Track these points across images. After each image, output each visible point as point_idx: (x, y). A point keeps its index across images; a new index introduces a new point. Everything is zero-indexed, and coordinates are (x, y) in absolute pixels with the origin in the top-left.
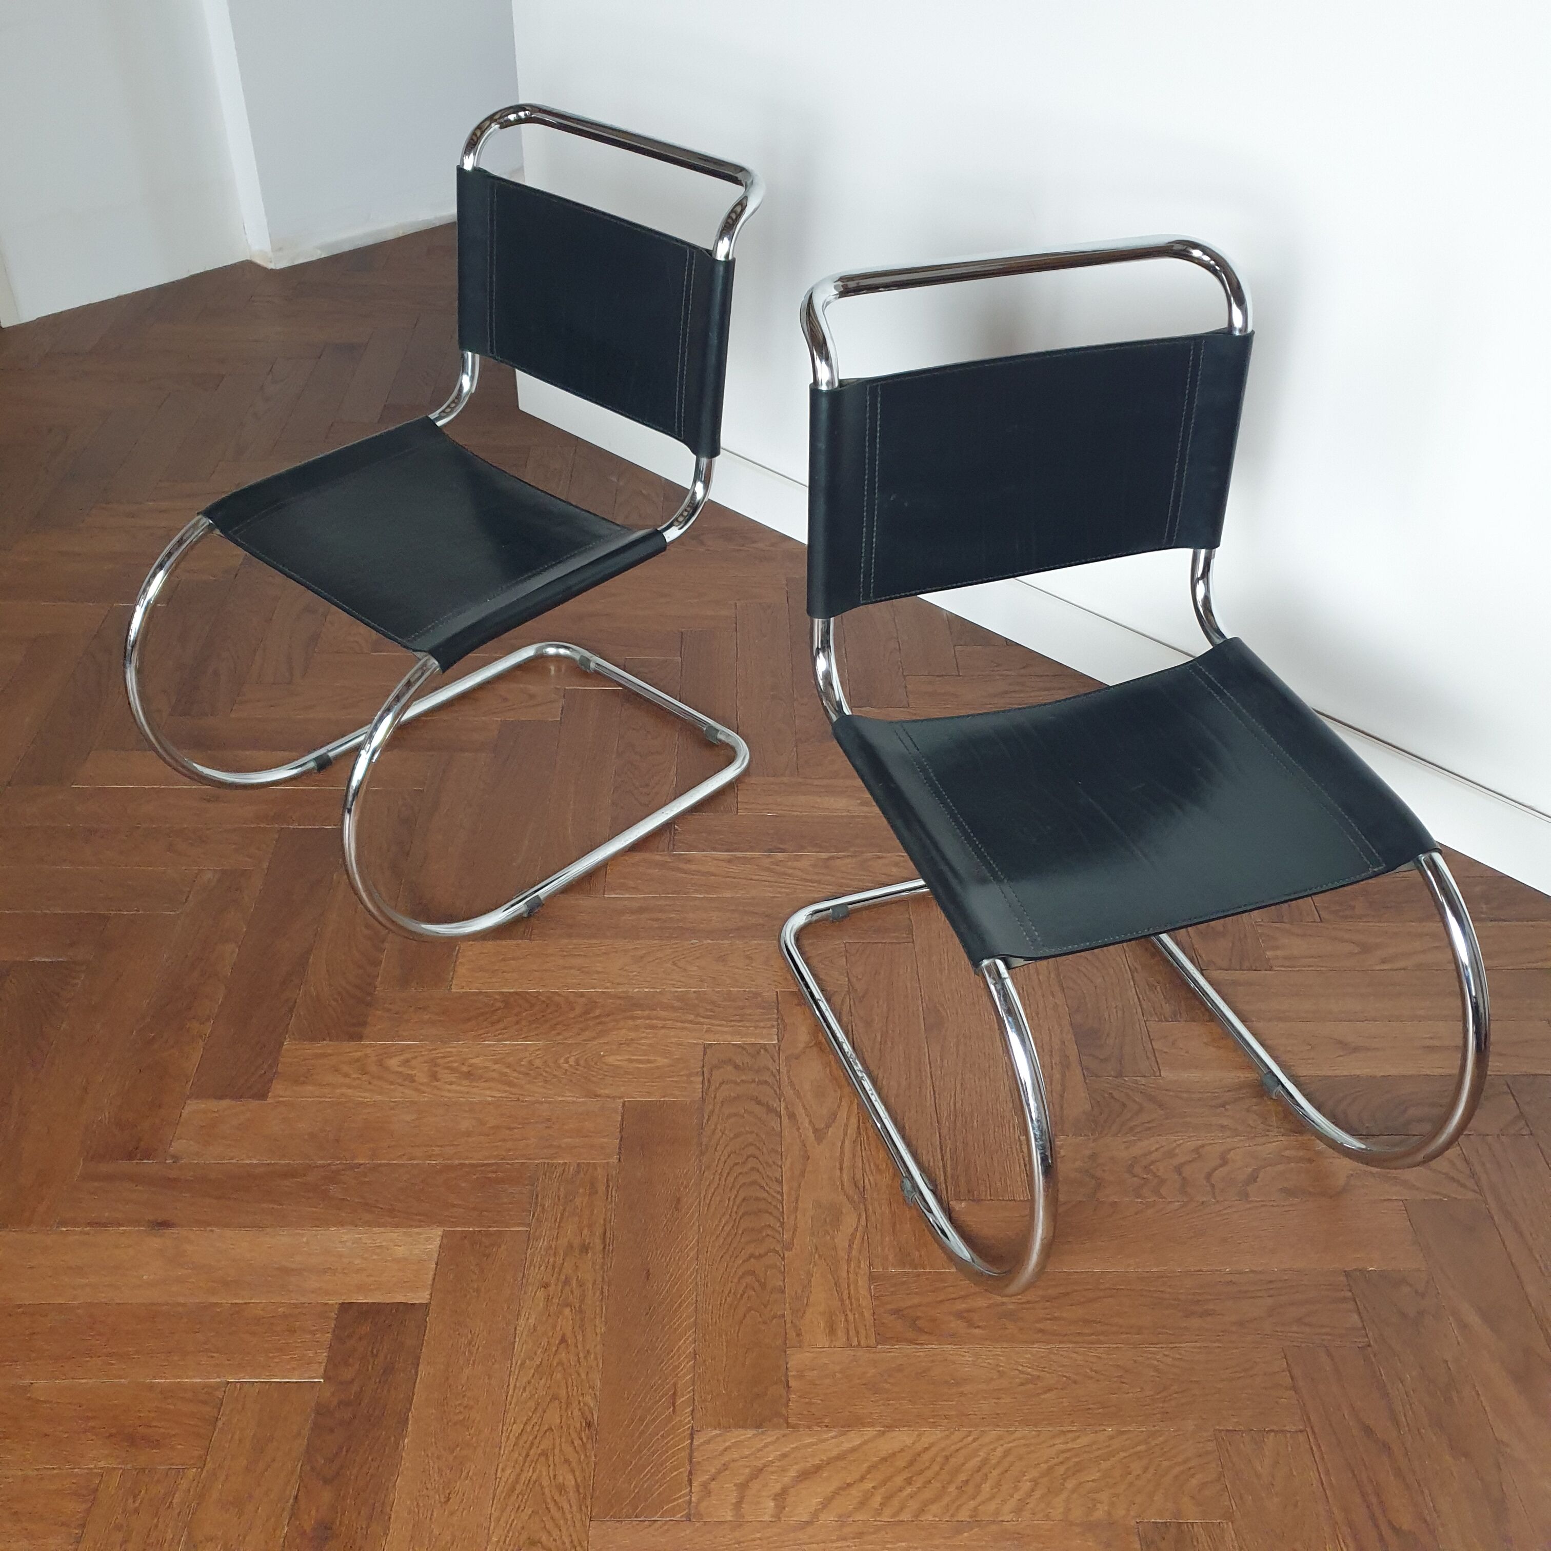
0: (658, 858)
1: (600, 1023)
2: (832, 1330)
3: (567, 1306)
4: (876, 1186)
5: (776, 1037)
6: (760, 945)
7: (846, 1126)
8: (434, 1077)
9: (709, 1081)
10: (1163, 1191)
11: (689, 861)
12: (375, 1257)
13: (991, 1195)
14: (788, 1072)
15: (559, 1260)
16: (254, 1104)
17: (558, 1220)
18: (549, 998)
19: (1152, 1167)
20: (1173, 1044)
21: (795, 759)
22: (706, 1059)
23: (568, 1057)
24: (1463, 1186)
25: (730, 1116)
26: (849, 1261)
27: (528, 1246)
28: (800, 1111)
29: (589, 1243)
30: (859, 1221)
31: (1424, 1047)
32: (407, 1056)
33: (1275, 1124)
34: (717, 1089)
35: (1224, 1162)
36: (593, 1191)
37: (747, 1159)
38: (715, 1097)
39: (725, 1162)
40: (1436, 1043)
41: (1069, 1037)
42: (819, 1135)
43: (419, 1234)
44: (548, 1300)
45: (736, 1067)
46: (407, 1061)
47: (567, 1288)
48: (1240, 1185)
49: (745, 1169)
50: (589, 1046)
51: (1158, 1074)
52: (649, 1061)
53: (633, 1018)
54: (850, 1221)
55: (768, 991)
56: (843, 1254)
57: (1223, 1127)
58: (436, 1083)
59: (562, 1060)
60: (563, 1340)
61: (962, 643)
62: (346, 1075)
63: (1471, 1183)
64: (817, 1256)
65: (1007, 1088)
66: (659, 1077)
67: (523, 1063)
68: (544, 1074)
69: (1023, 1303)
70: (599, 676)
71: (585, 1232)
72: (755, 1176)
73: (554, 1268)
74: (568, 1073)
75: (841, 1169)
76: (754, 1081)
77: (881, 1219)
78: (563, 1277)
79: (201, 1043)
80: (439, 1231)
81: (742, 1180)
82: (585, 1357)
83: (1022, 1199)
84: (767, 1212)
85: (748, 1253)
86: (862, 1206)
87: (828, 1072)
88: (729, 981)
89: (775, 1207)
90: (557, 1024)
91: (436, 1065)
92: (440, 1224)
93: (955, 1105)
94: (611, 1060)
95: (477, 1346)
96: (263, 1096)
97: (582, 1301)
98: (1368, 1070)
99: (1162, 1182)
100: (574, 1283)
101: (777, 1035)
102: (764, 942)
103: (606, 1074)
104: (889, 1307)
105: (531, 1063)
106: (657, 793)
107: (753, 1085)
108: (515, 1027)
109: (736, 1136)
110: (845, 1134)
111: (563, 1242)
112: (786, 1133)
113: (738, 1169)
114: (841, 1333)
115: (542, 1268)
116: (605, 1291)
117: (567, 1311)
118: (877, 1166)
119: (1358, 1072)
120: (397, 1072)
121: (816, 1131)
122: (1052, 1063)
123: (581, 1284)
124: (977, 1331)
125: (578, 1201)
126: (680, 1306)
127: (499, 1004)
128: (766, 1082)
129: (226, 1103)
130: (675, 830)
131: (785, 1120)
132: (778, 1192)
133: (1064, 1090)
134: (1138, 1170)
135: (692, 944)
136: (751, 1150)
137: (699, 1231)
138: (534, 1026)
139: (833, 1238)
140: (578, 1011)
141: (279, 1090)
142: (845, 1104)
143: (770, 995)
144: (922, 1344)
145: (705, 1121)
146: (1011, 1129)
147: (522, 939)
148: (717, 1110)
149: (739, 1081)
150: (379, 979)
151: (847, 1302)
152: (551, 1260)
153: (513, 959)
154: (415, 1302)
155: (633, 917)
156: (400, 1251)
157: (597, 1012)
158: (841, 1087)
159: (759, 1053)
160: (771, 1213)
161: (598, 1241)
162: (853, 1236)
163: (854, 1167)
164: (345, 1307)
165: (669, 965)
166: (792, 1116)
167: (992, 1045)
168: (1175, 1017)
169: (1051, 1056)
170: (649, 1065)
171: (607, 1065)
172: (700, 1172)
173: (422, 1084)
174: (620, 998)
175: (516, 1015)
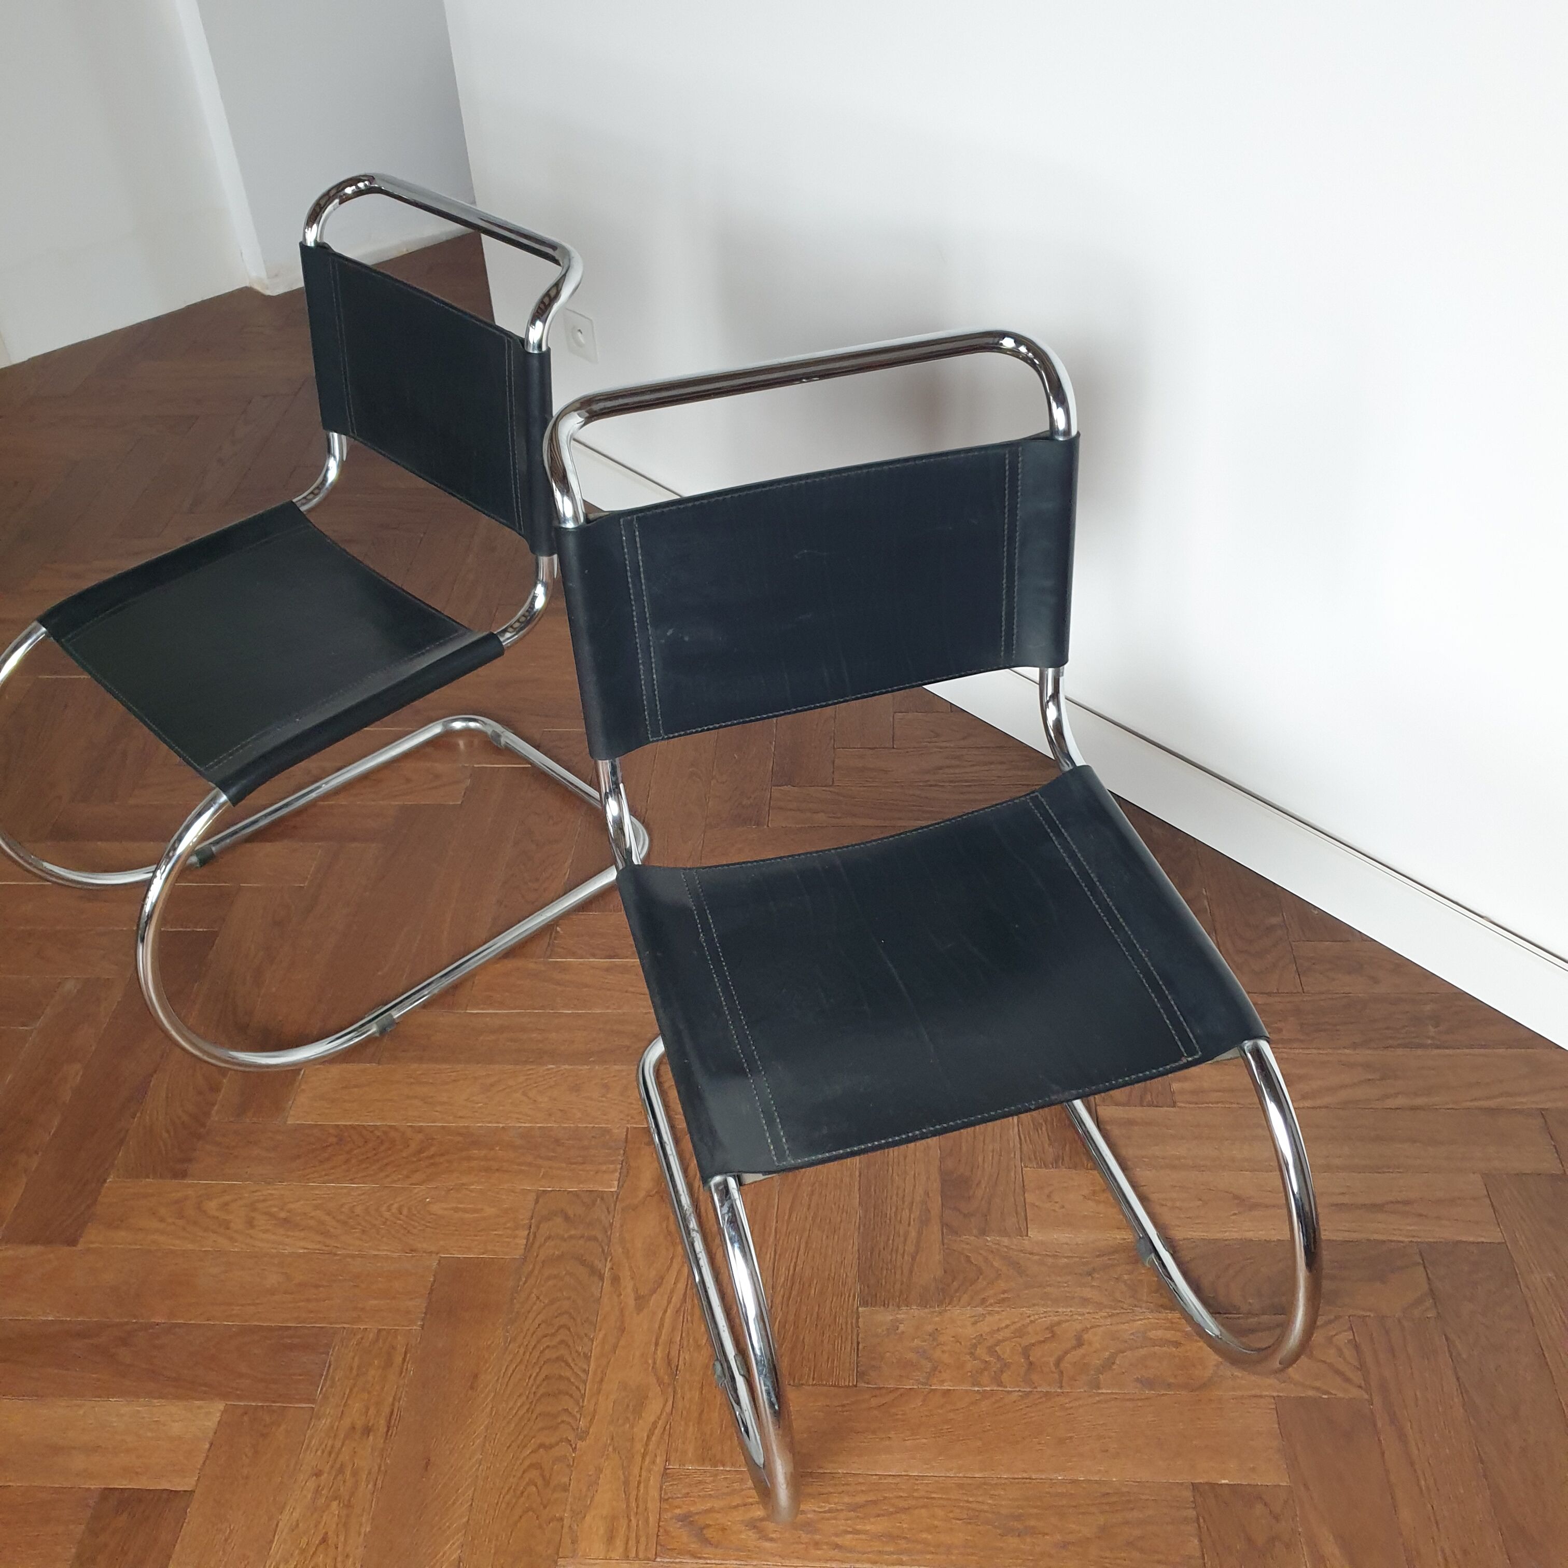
0: (532, 966)
1: (432, 1164)
2: (610, 1539)
3: (335, 1499)
4: (691, 1366)
5: (616, 1183)
6: (622, 1071)
7: (672, 1291)
8: (250, 1223)
9: (535, 1236)
10: (1005, 1377)
11: (564, 968)
12: (149, 1434)
13: (813, 1379)
14: (622, 1226)
15: (338, 1444)
16: (66, 1249)
17: (346, 1396)
18: (385, 1133)
19: (997, 1348)
20: (1049, 1196)
21: (700, 848)
22: (536, 1209)
23: (392, 1204)
24: (1347, 1380)
25: (549, 1278)
26: (644, 1457)
27: (309, 1427)
28: (625, 1274)
29: (373, 1425)
30: (665, 1405)
31: (1333, 1205)
32: (227, 1198)
33: (1145, 1298)
34: (540, 1247)
35: (1080, 1343)
36: (389, 1363)
37: (557, 1331)
38: (537, 1256)
39: (534, 1333)
40: (1345, 1200)
41: (936, 1185)
42: (641, 1301)
43: (199, 1408)
44: (317, 1491)
45: (567, 1218)
46: (226, 1204)
47: (340, 1477)
48: (1093, 1372)
49: (554, 1343)
50: (416, 1191)
51: (1025, 1233)
52: (475, 1211)
53: (469, 1159)
54: (654, 1407)
55: (618, 1128)
56: (639, 1447)
57: (1085, 1301)
58: (251, 1232)
59: (384, 1208)
60: (324, 1540)
61: (903, 710)
62: (162, 1220)
63: (1356, 1377)
64: (611, 1449)
65: (856, 1248)
66: (482, 1230)
67: (343, 1210)
68: (363, 1223)
69: (825, 1512)
70: (510, 753)
71: (372, 1411)
72: (563, 1351)
73: (330, 1453)
74: (388, 1223)
75: (657, 1344)
76: (582, 1237)
77: (688, 1406)
78: (338, 1466)
79: (25, 1180)
80: (220, 1406)
81: (548, 1354)
82: (343, 1562)
83: (847, 1384)
84: (567, 1393)
85: (538, 1442)
86: (670, 1390)
87: (664, 1225)
88: (579, 1115)
89: (578, 1388)
90: (387, 1164)
91: (255, 1210)
92: (224, 1396)
93: (795, 1270)
94: (436, 1208)
95: (233, 1545)
96: (73, 1242)
97: (352, 1494)
98: (1263, 1232)
99: (1006, 1365)
100: (348, 1473)
101: (619, 1180)
102: (624, 1067)
103: (428, 1224)
104: (678, 1511)
105: (352, 1210)
106: (545, 890)
107: (581, 1242)
108: (344, 1167)
109: (552, 1302)
110: (669, 1302)
111: (346, 1422)
112: (605, 1300)
113: (546, 1342)
114: (619, 1543)
115: (319, 1453)
116: (379, 1482)
117: (335, 1504)
118: (696, 1341)
119: (1249, 1235)
120: (214, 1217)
121: (638, 1298)
122: (910, 1218)
123: (355, 1473)
124: (767, 1545)
125: (372, 1372)
126: (454, 1503)
127: (333, 1140)
128: (595, 1239)
129: (34, 1250)
130: (557, 932)
131: (607, 1283)
132: (584, 1371)
133: (917, 1252)
134: (980, 1351)
135: (548, 1070)
136: (564, 1320)
137: (491, 1414)
138: (364, 1166)
139: (632, 1427)
140: (413, 1146)
141: (93, 1237)
142: (676, 1266)
143: (619, 1132)
144: (705, 1558)
145: (521, 1283)
146: (851, 1297)
147: (370, 1063)
148: (536, 1272)
149: (566, 1236)
150: (216, 1108)
151: (634, 1505)
152: (330, 1443)
153: (356, 1086)
154: (179, 1489)
155: (492, 1037)
156: (176, 1428)
157: (433, 1150)
158: (674, 1244)
159: (594, 1203)
160: (571, 1396)
161: (383, 1422)
162: (655, 1424)
163: (671, 1342)
164: (107, 1492)
165: (518, 1095)
166: (616, 1280)
167: (849, 1195)
168: (1057, 1162)
169: (911, 1210)
170: (476, 1215)
171: (431, 1214)
172: (505, 1344)
173: (236, 1231)
174: (460, 1134)
175: (348, 1152)
